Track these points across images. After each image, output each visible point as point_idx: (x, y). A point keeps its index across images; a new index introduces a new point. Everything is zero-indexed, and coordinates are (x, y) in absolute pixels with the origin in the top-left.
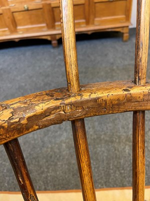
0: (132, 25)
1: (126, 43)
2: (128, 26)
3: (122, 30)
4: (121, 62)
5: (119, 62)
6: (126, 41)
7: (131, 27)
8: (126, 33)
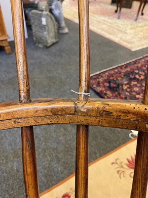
0: (10, 38)
1: (10, 56)
2: (6, 40)
3: (2, 43)
4: (6, 76)
5: (4, 76)
6: (9, 54)
7: (9, 40)
8: (7, 46)
